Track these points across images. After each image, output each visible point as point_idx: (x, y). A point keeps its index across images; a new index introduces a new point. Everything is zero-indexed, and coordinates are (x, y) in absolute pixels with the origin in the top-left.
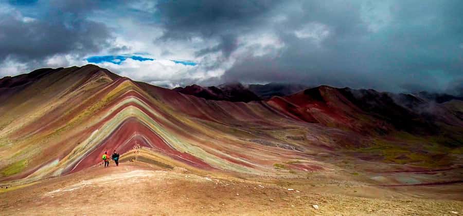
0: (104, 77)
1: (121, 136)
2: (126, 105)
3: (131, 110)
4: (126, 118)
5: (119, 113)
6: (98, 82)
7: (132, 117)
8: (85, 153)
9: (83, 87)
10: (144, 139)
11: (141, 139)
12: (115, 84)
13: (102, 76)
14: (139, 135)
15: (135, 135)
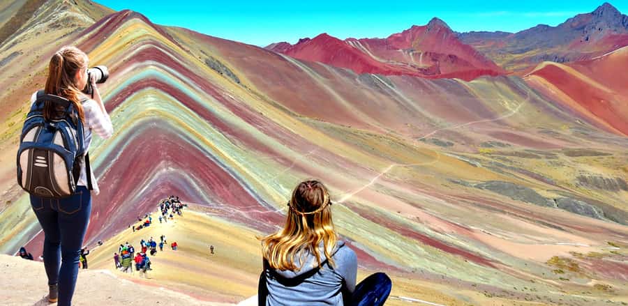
0: (69, 13)
1: (125, 175)
2: (136, 87)
3: (150, 98)
4: (137, 122)
5: (117, 108)
6: (55, 26)
7: (154, 121)
8: (26, 232)
9: (14, 44)
10: (185, 180)
11: (181, 182)
12: (101, 30)
13: (64, 8)
14: (172, 169)
15: (164, 170)
